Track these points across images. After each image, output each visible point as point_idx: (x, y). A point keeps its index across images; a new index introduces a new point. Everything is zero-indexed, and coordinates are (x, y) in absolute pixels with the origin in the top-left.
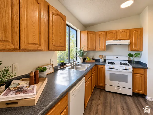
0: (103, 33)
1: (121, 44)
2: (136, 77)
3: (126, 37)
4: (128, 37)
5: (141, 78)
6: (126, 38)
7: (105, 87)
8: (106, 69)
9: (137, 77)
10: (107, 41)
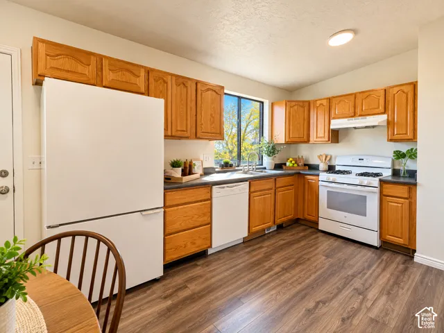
0: (325, 102)
1: (366, 127)
2: (388, 204)
3: (379, 108)
4: (381, 109)
5: (402, 206)
6: (377, 111)
7: (318, 224)
8: (320, 183)
9: (390, 203)
10: (333, 122)
